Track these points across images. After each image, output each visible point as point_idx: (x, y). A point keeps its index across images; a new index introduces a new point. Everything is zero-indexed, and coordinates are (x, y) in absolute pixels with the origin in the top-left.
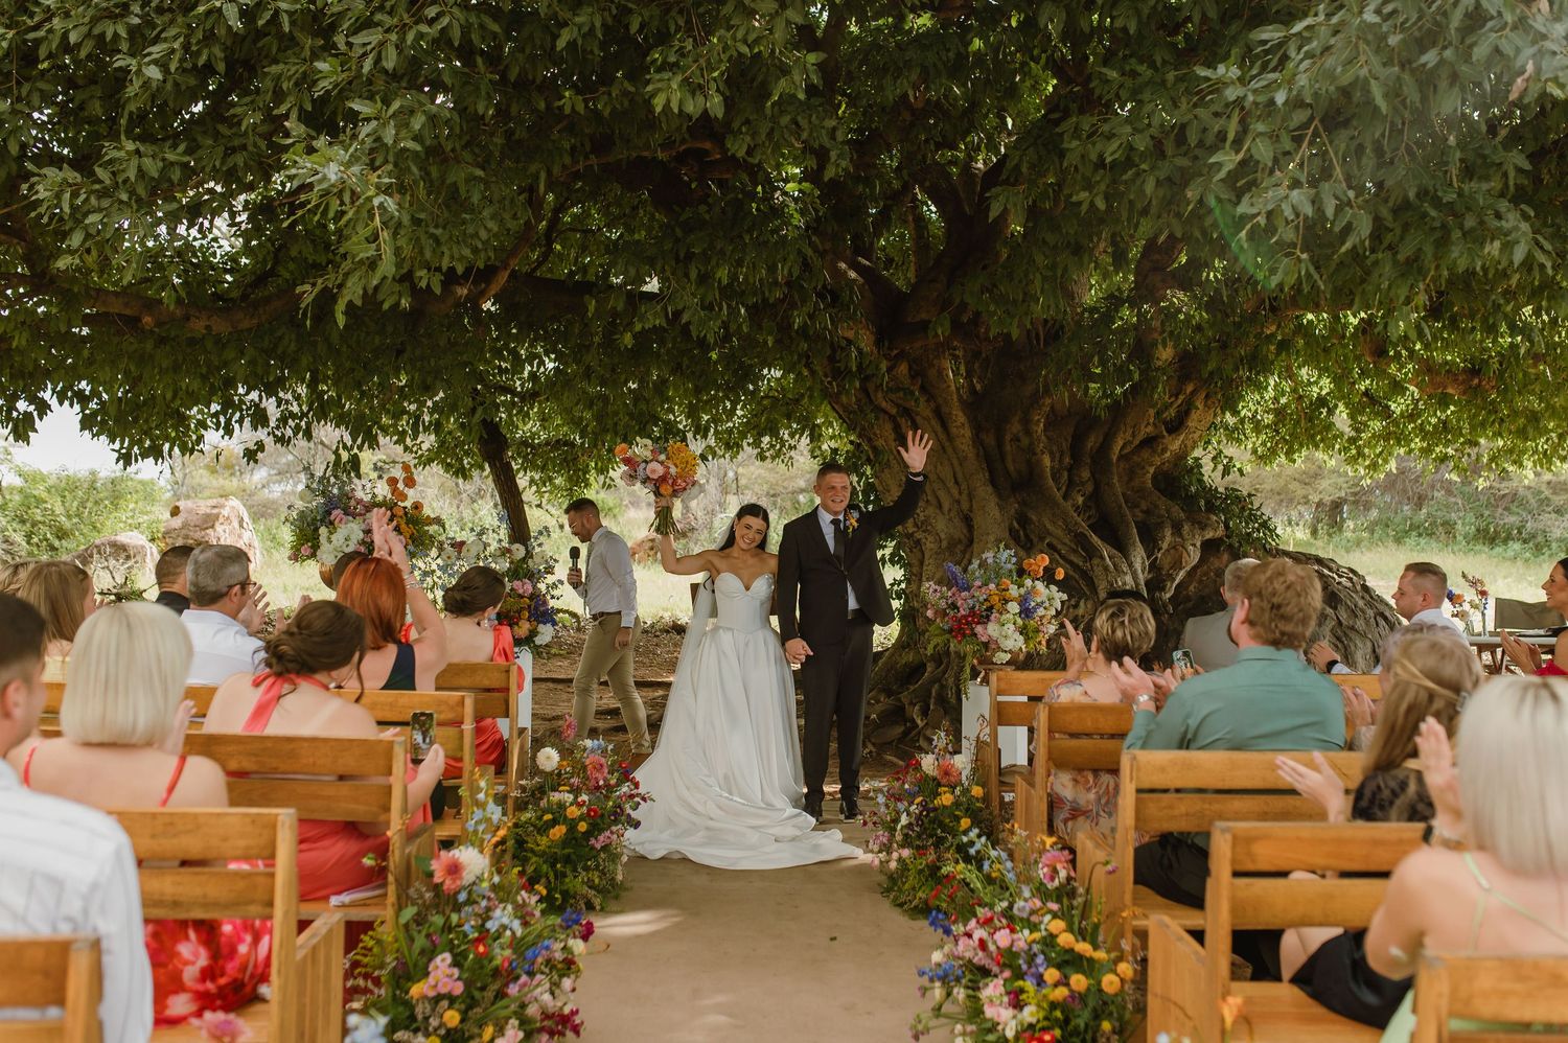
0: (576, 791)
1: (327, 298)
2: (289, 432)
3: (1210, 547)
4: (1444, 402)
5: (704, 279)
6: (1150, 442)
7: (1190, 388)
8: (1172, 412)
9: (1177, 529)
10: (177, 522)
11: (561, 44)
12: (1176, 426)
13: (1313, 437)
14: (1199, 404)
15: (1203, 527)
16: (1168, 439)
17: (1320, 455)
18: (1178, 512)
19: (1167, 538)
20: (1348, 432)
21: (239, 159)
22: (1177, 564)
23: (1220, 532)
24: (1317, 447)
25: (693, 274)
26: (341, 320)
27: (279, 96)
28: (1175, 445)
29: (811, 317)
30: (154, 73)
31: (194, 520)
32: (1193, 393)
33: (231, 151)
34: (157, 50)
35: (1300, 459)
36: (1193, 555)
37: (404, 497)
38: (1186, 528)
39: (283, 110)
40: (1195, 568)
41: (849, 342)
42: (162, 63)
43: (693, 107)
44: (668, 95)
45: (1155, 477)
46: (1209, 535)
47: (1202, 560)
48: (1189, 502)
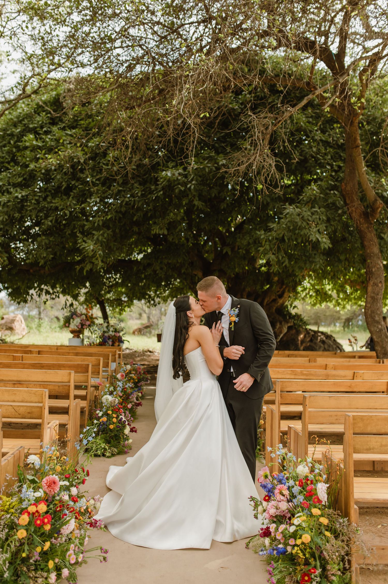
0: (135, 374)
1: (82, 269)
2: (54, 297)
3: (290, 328)
4: (356, 291)
5: (161, 263)
6: (274, 301)
7: (284, 287)
8: (280, 293)
9: (281, 323)
10: (3, 322)
11: (135, 219)
12: (281, 296)
13: (326, 299)
14: (287, 291)
15: (288, 322)
16: (279, 300)
17: (329, 304)
18: (281, 319)
19: (278, 326)
20: (337, 298)
21: (64, 239)
22: (281, 332)
23: (292, 324)
24: (327, 302)
25: (159, 262)
26: (85, 274)
27: (74, 228)
28: (281, 301)
29: (186, 269)
30: (50, 223)
31: (9, 321)
32: (286, 288)
33: (62, 237)
34: (50, 219)
35: (324, 305)
36: (285, 330)
37: (89, 312)
38: (283, 323)
39: (76, 231)
40: (286, 333)
41: (196, 275)
42: (51, 221)
43: (161, 232)
44: (156, 230)
45: (276, 310)
46: (289, 325)
47: (288, 331)
48: (284, 316)
